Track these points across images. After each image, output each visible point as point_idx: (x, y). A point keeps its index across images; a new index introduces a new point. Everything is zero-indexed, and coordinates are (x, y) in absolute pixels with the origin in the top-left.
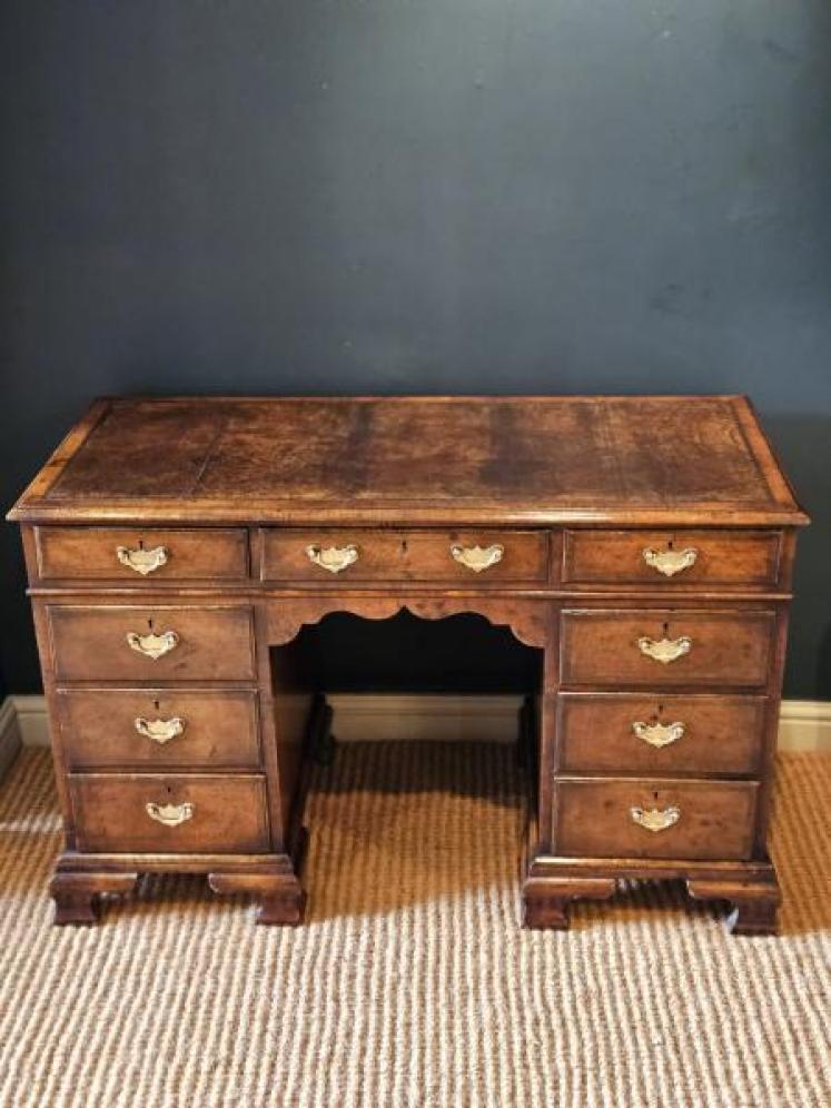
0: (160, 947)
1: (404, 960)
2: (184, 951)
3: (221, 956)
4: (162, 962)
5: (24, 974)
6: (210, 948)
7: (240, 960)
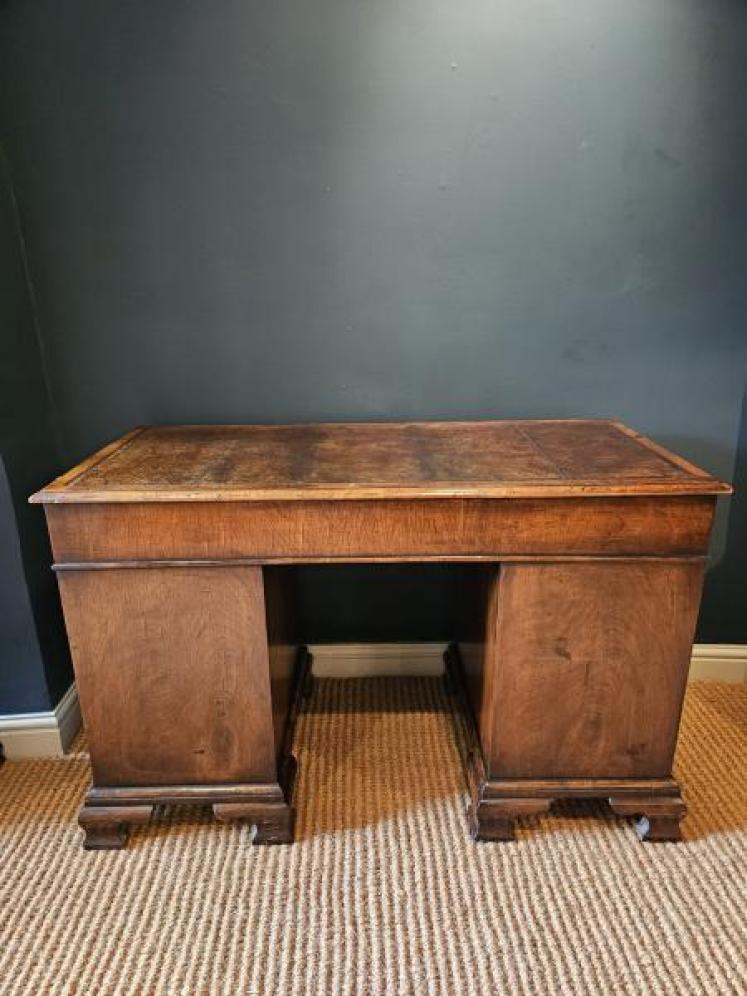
0: (200, 869)
1: (407, 876)
2: (220, 872)
3: (251, 877)
4: (200, 885)
5: (80, 902)
6: (242, 869)
7: (267, 881)
